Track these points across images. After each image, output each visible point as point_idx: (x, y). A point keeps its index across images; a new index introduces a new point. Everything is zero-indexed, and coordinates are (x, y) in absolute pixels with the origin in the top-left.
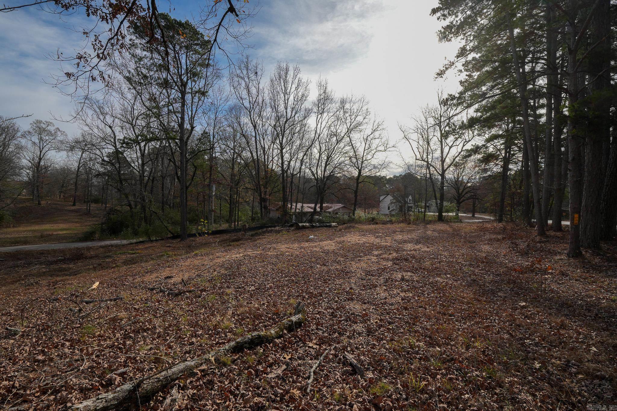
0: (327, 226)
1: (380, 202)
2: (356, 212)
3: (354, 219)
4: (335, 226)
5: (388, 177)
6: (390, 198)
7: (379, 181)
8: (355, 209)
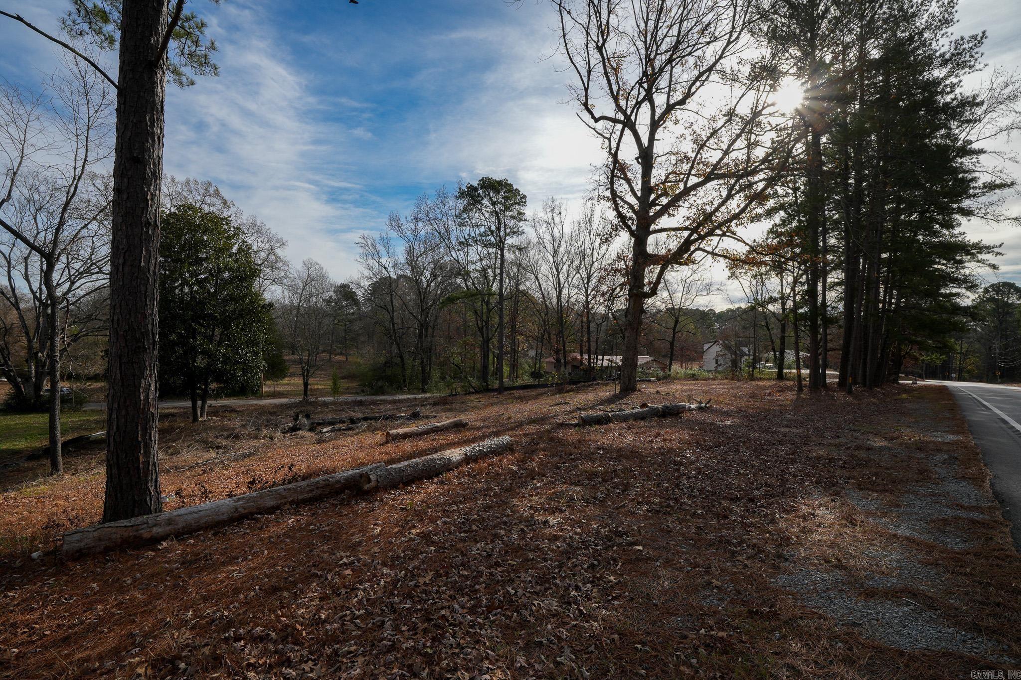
0: (647, 381)
1: (703, 352)
2: (672, 367)
3: (669, 375)
4: (654, 382)
5: (717, 312)
6: (716, 349)
7: (704, 317)
8: (671, 364)
